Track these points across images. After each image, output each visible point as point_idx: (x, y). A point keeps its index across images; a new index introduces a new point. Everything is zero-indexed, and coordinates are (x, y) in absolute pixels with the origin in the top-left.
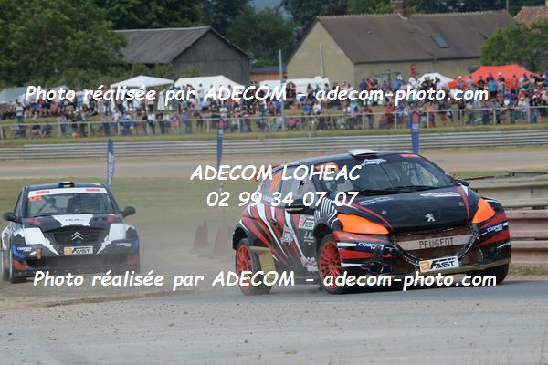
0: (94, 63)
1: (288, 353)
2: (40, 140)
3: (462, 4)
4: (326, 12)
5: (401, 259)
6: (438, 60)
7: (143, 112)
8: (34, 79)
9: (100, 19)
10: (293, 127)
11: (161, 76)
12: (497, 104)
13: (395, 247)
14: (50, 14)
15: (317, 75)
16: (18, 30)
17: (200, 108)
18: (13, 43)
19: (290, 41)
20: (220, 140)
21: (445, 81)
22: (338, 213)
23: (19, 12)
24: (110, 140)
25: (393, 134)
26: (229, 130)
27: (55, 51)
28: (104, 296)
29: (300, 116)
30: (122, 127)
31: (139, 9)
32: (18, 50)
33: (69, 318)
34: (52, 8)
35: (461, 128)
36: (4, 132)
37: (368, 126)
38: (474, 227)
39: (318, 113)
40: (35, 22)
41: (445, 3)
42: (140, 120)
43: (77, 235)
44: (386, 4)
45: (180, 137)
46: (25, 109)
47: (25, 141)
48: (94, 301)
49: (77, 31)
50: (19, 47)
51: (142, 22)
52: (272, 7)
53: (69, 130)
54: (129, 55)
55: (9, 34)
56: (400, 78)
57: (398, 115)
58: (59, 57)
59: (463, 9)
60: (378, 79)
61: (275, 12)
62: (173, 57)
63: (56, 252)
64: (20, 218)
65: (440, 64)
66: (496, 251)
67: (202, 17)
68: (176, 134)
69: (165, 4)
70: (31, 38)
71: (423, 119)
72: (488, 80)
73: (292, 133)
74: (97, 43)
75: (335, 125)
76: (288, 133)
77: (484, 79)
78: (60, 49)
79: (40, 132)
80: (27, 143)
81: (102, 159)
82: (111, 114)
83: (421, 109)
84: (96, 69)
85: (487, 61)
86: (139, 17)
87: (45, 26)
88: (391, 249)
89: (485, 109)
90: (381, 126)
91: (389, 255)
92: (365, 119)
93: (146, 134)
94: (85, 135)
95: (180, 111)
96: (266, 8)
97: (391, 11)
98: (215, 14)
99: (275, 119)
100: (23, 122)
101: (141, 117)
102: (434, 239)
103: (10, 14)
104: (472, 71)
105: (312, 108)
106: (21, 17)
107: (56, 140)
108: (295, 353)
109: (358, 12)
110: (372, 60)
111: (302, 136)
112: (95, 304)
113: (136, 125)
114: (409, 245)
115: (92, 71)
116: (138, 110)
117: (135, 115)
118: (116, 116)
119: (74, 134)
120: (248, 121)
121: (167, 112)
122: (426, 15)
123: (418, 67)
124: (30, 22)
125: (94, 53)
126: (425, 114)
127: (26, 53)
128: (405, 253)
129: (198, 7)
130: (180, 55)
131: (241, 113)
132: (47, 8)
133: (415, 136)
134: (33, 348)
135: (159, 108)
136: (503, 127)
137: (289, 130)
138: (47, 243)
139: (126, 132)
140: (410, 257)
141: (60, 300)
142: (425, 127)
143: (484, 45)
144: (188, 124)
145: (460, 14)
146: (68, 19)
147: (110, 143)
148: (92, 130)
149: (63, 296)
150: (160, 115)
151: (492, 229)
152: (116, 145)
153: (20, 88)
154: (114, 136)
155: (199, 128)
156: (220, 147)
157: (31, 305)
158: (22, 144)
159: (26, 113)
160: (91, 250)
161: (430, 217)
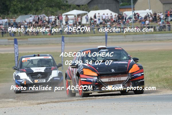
0: (56, 5)
2: (34, 37)
8: (31, 12)
11: (83, 10)
13: (100, 80)
15: (147, 9)
20: (106, 36)
22: (84, 68)
24: (62, 36)
28: (60, 100)
29: (140, 26)
33: (46, 109)
37: (168, 29)
38: (129, 74)
39: (148, 24)
43: (39, 75)
48: (56, 102)
54: (70, 1)
62: (88, 2)
63: (31, 82)
64: (19, 69)
66: (137, 83)
68: (89, 34)
79: (34, 33)
80: (29, 38)
81: (59, 44)
88: (98, 81)
91: (97, 83)
94: (52, 34)
102: (114, 78)
105: (145, 23)
107: (40, 37)
111: (141, 34)
112: (56, 103)
115: (55, 8)
119: (48, 34)
128: (103, 83)
135: (82, 23)
138: (28, 78)
139: (69, 33)
141: (42, 102)
149: (43, 100)
152: (65, 39)
153: (26, 15)
156: (106, 39)
157: (30, 104)
158: (27, 39)
159: (28, 25)
160: (44, 81)
161: (113, 70)
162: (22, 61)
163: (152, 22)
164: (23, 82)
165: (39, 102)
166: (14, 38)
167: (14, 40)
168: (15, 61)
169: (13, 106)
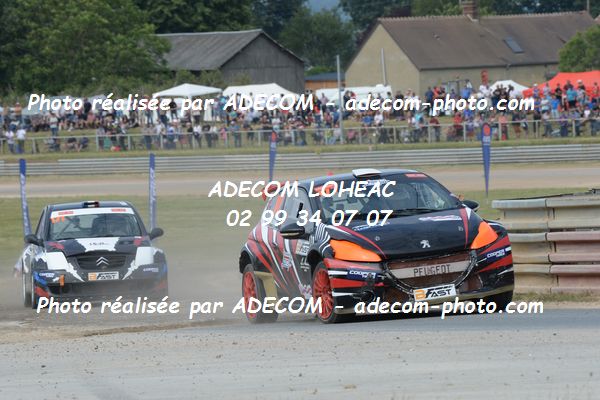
0: (134, 70)
1: (346, 388)
2: (76, 154)
3: (538, 4)
4: (389, 14)
5: (394, 287)
6: (512, 66)
7: (188, 124)
8: (69, 87)
9: (141, 22)
10: (353, 140)
11: (208, 85)
12: (577, 114)
13: (387, 274)
14: (86, 17)
15: (379, 83)
16: (52, 34)
17: (251, 119)
18: (47, 48)
19: (349, 45)
20: (272, 154)
21: (519, 89)
22: (331, 239)
23: (53, 14)
25: (461, 147)
26: (283, 143)
27: (92, 57)
29: (360, 128)
30: (165, 140)
31: (184, 11)
32: (52, 56)
33: (108, 349)
34: (88, 9)
35: (537, 141)
36: (37, 145)
37: (434, 138)
38: (473, 253)
39: (380, 125)
40: (71, 25)
41: (518, 4)
42: (185, 133)
43: (101, 260)
44: (454, 5)
45: (228, 150)
46: (59, 120)
47: (59, 155)
48: (135, 330)
49: (116, 34)
50: (53, 52)
51: (187, 25)
52: (329, 8)
53: (107, 143)
54: (173, 61)
55: (42, 38)
56: (469, 85)
57: (467, 126)
58: (97, 64)
59: (539, 10)
60: (445, 87)
61: (332, 14)
63: (80, 278)
64: (42, 241)
65: (514, 70)
66: (497, 277)
67: (253, 19)
68: (224, 148)
69: (212, 4)
70: (66, 42)
71: (495, 131)
72: (566, 88)
73: (350, 146)
74: (138, 48)
75: (398, 137)
76: (346, 146)
77: (562, 87)
78: (98, 54)
79: (76, 146)
80: (62, 158)
81: (143, 175)
82: (154, 126)
83: (493, 120)
84: (137, 77)
85: (566, 68)
86: (184, 20)
87: (82, 30)
88: (383, 277)
89: (563, 120)
90: (450, 138)
91: (381, 284)
92: (431, 131)
93: (191, 147)
94: (125, 148)
95: (229, 122)
96: (324, 10)
97: (460, 13)
98: (267, 16)
99: (332, 132)
100: (57, 135)
101: (186, 129)
102: (430, 267)
103: (43, 16)
104: (549, 78)
105: (373, 119)
106: (55, 20)
107: (93, 154)
108: (354, 387)
109: (423, 13)
110: (439, 66)
111: (362, 149)
112: (136, 334)
113: (180, 137)
114: (402, 273)
115: (133, 78)
116: (183, 122)
117: (179, 126)
118: (159, 127)
119: (113, 148)
120: (303, 133)
121: (214, 123)
122: (499, 17)
123: (490, 74)
124: (65, 25)
125: (135, 59)
126: (497, 126)
127: (60, 59)
128: (398, 281)
129: (249, 9)
130: (229, 61)
131: (296, 124)
132: (83, 10)
133: (486, 149)
134: (68, 382)
135: (205, 119)
136: (583, 139)
137: (348, 143)
138: (70, 269)
139: (170, 145)
140: (404, 286)
141: (97, 329)
142: (497, 140)
143: (561, 49)
144: (238, 137)
145: (536, 15)
146: (106, 21)
147: (152, 157)
148: (133, 143)
149: (101, 324)
150: (207, 127)
151: (493, 254)
154: (157, 149)
155: (250, 142)
156: (272, 161)
157: (67, 335)
158: (56, 159)
159: (60, 125)
160: (116, 276)
161: (425, 243)
162: (50, 220)
163: (391, 119)
164: (57, 279)
165: (91, 329)
166: (19, 157)
167: (18, 164)
168: (23, 219)
169: (20, 342)
